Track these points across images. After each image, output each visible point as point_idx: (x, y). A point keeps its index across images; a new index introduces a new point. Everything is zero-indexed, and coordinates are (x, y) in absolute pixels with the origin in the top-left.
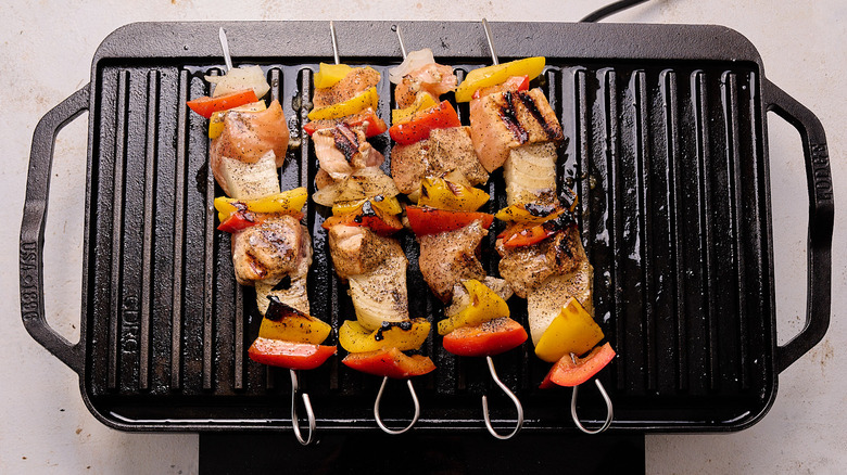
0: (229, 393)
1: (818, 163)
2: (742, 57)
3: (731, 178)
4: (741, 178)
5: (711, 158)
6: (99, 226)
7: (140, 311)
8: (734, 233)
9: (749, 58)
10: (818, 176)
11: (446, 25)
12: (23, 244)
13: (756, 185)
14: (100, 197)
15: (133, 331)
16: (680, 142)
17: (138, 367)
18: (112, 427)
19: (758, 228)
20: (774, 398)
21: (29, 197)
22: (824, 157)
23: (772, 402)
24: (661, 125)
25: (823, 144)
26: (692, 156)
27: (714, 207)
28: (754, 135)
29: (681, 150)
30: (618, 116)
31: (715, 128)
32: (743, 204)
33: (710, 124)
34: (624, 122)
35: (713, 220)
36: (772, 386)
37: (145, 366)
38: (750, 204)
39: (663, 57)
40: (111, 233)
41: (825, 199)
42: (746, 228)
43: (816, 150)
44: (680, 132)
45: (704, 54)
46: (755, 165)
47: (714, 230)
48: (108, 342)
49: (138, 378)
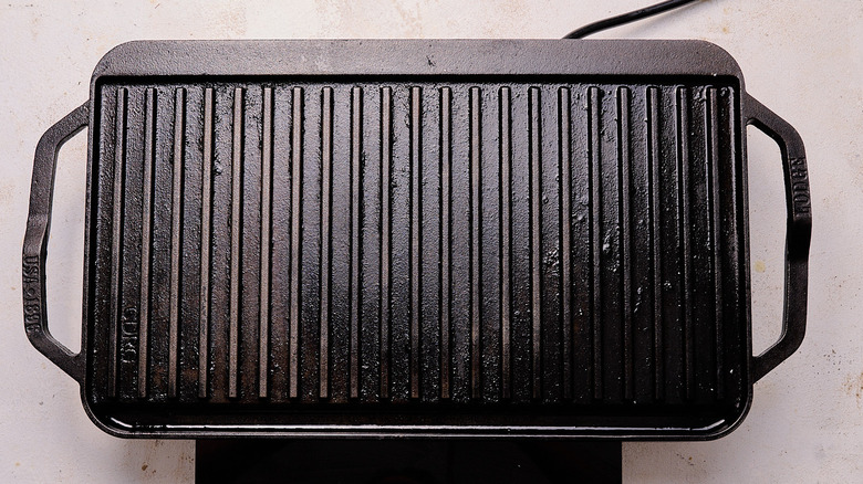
0: (223, 401)
1: (796, 177)
2: (723, 72)
3: (709, 191)
4: (720, 192)
5: (691, 172)
6: (99, 240)
7: (138, 321)
8: (712, 246)
9: (729, 72)
10: (797, 190)
11: (432, 44)
12: (26, 258)
13: (734, 198)
14: (100, 211)
15: (132, 341)
16: (660, 156)
17: (137, 375)
18: (112, 433)
19: (736, 241)
20: (749, 408)
21: (33, 211)
22: (803, 171)
23: (746, 413)
24: (642, 140)
25: (802, 158)
26: (671, 171)
27: (692, 221)
28: (733, 149)
29: (660, 165)
30: (599, 132)
31: (694, 142)
32: (721, 218)
33: (690, 139)
34: (606, 137)
35: (692, 234)
36: (746, 397)
37: (143, 375)
38: (728, 217)
39: (645, 72)
40: (110, 246)
41: (802, 212)
42: (724, 240)
43: (795, 163)
44: (660, 147)
45: (685, 70)
46: (734, 179)
47: (692, 243)
48: (108, 353)
49: (136, 386)
